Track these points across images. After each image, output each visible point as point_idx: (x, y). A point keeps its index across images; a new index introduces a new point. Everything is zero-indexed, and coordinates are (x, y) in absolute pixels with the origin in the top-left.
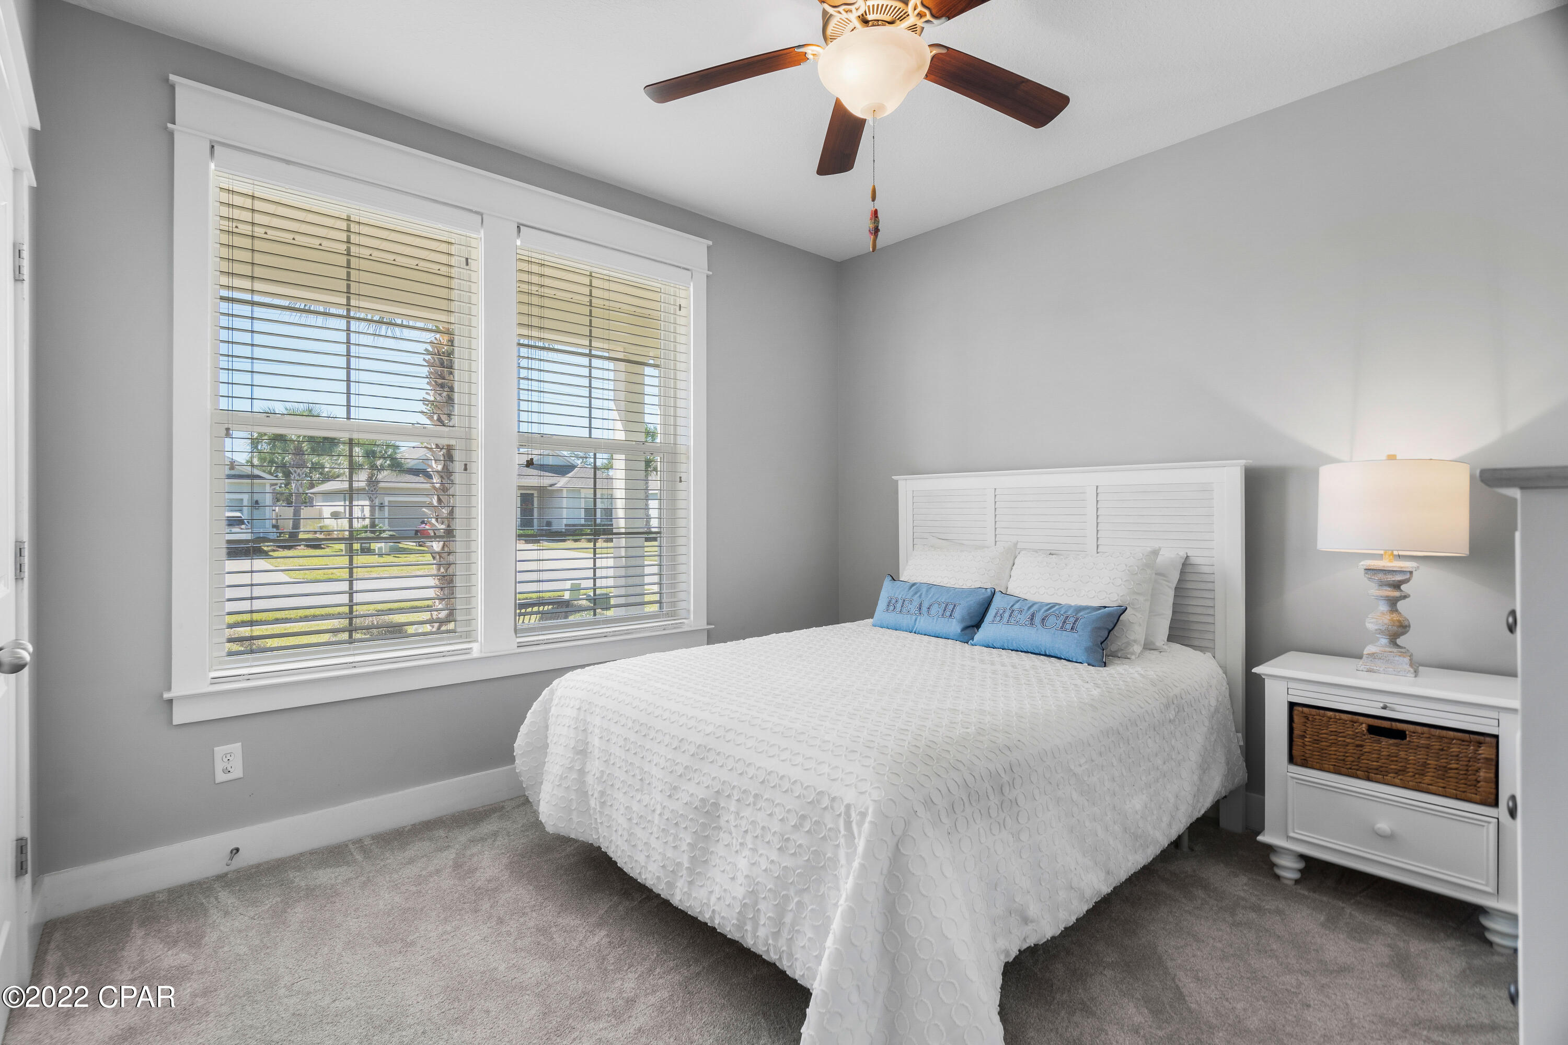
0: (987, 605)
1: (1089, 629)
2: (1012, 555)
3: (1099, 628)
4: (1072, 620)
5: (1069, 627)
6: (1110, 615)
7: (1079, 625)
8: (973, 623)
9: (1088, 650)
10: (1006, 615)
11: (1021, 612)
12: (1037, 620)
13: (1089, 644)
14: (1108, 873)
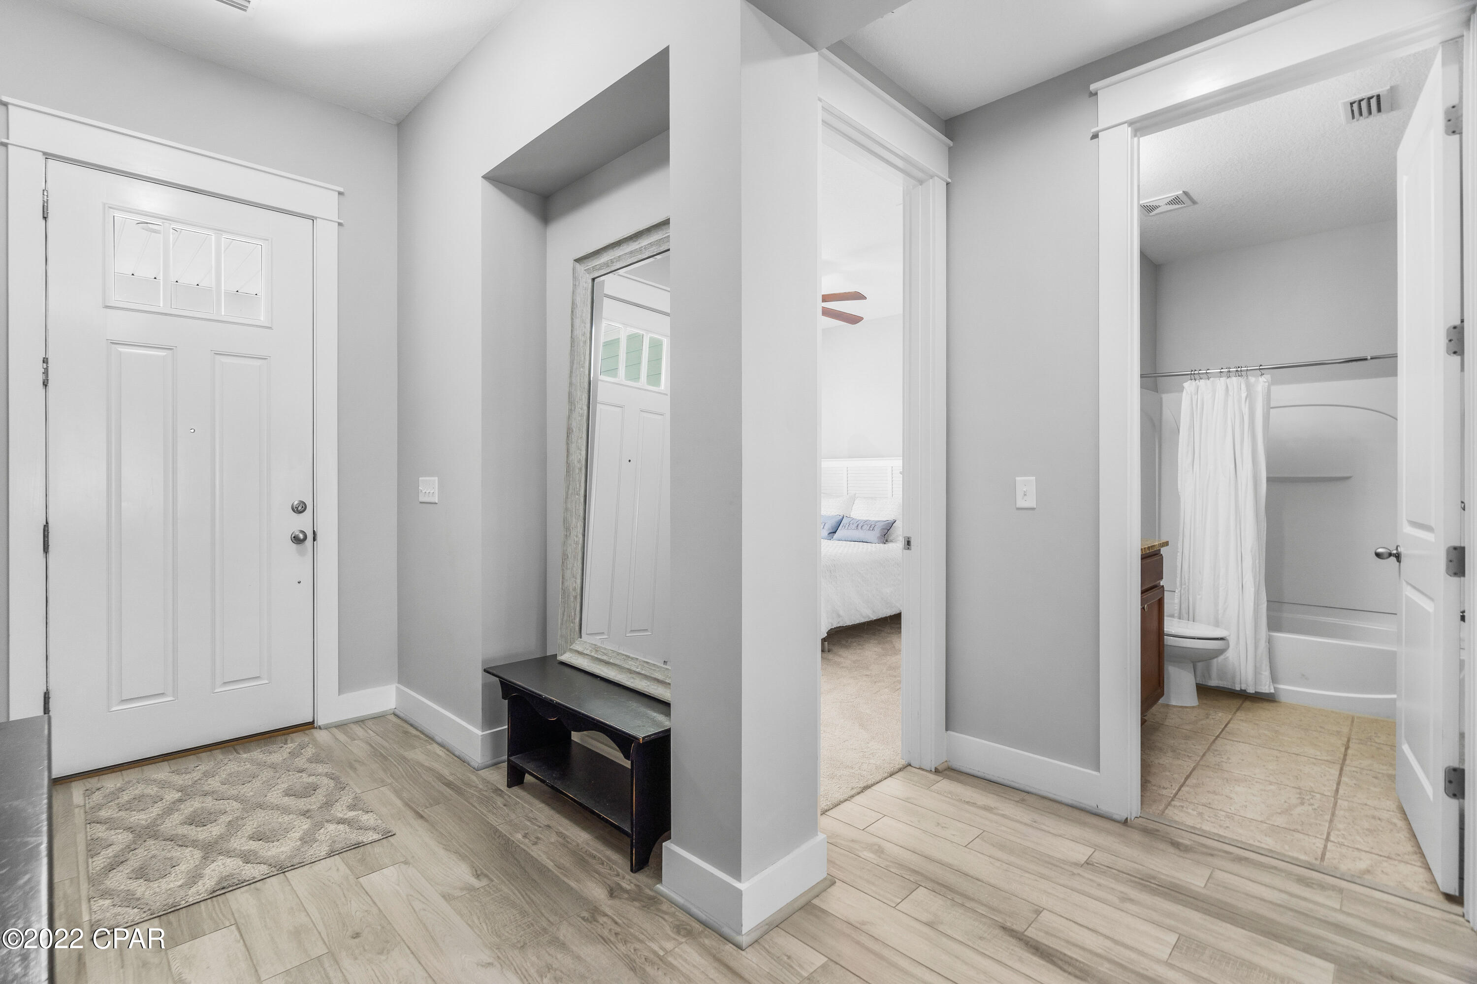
0: (839, 523)
1: (880, 529)
2: (853, 499)
3: (884, 529)
4: (873, 526)
5: (871, 529)
6: (888, 523)
7: (876, 528)
8: (834, 531)
9: (879, 538)
10: (847, 526)
11: (853, 524)
12: (859, 527)
13: (879, 535)
14: (874, 612)
